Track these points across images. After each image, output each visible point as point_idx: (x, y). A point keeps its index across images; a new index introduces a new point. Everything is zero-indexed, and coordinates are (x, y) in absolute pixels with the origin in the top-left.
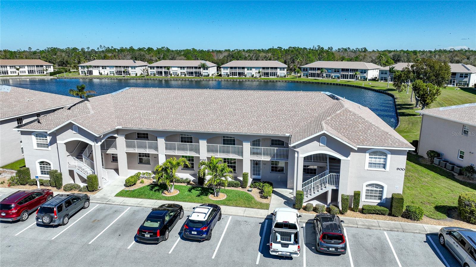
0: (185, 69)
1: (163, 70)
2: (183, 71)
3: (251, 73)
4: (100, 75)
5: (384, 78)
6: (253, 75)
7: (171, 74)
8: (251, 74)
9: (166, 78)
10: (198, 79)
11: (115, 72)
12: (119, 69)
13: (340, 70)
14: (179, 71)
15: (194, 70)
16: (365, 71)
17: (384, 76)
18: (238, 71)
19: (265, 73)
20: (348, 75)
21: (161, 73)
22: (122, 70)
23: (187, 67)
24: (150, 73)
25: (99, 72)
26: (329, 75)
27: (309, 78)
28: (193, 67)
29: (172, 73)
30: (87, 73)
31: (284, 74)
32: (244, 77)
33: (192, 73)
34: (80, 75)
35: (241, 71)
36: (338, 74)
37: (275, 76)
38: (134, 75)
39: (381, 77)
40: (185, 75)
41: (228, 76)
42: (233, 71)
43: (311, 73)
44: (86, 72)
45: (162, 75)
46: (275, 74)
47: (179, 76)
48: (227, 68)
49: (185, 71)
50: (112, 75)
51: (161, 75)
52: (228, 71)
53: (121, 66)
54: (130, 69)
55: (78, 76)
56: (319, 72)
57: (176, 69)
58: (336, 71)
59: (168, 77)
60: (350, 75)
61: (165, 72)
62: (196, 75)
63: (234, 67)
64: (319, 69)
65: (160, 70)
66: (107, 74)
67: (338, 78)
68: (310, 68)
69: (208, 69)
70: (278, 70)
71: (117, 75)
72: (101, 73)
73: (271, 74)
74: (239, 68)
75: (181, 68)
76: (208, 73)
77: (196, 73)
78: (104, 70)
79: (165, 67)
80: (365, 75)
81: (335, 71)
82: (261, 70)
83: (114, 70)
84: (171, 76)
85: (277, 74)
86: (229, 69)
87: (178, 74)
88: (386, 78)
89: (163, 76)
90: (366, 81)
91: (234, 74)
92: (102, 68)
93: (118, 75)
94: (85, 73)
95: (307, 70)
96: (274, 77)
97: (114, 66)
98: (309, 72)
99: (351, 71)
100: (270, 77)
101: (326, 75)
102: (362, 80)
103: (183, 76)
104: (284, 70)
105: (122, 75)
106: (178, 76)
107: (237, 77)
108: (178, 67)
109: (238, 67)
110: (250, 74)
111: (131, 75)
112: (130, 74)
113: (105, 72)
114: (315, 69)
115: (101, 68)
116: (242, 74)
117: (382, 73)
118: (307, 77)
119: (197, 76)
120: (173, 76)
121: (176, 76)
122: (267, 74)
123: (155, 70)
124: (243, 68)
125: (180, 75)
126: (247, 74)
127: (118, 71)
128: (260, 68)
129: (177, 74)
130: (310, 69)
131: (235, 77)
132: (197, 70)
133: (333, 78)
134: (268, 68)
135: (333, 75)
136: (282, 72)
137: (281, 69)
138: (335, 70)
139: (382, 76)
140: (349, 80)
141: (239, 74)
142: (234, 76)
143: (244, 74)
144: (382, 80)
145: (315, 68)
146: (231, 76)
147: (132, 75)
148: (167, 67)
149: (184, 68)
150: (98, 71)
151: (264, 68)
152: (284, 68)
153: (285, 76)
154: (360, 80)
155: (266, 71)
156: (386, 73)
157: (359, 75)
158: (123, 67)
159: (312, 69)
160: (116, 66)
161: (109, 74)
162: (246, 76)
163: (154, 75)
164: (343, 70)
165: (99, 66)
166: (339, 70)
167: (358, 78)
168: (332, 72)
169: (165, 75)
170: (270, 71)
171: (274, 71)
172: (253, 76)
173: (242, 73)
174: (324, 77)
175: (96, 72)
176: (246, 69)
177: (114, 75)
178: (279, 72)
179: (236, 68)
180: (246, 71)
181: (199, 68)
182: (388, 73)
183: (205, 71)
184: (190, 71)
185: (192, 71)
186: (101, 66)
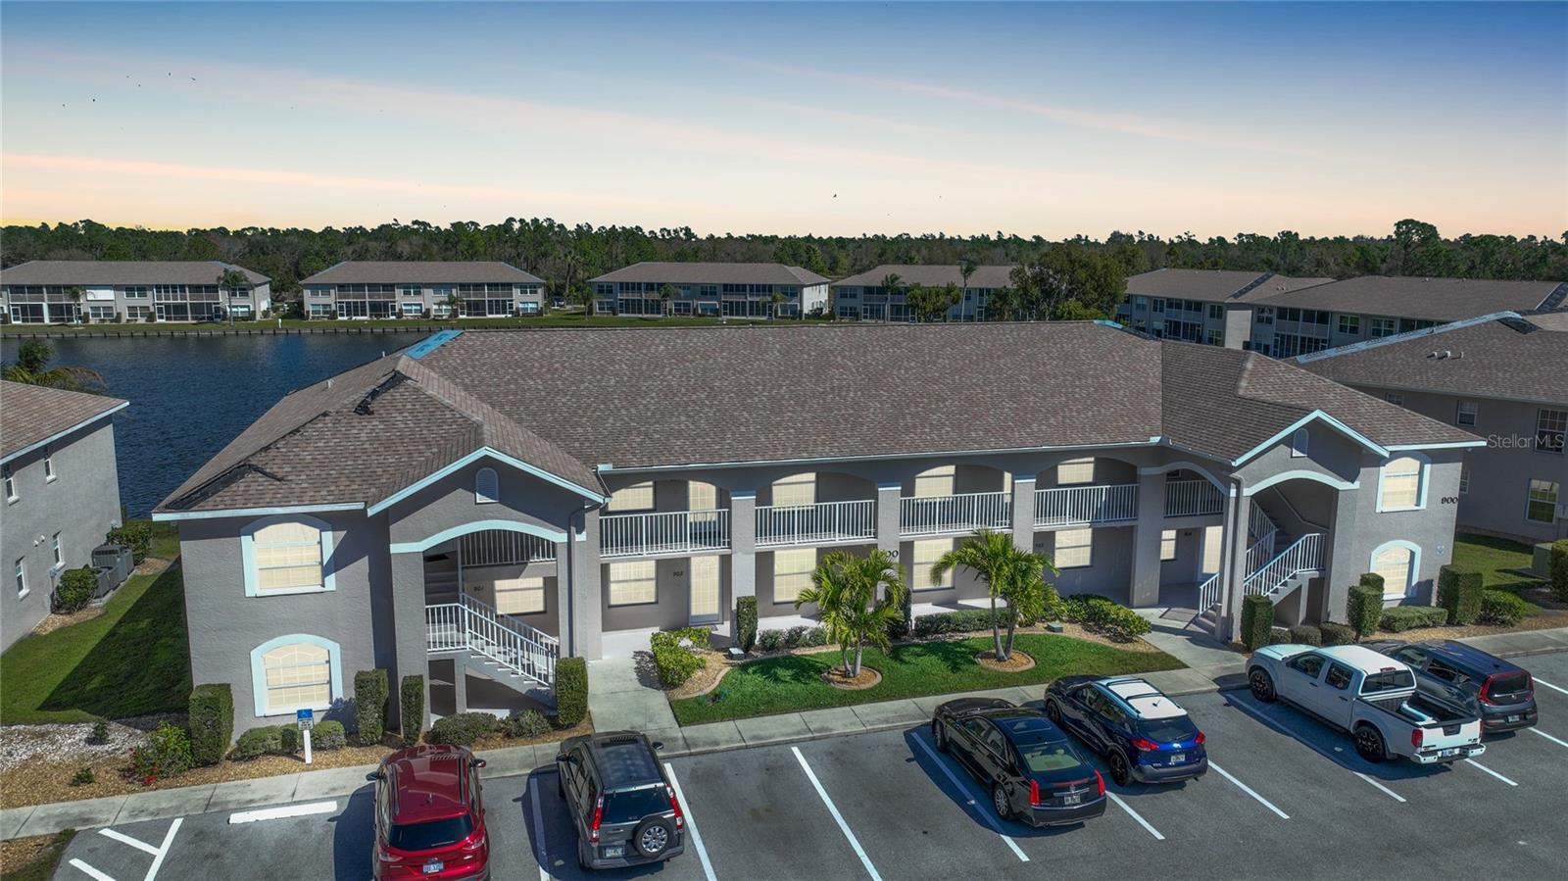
0: (149, 293)
1: (46, 300)
2: (137, 301)
3: (420, 305)
5: (851, 309)
6: (428, 310)
7: (86, 314)
8: (419, 308)
9: (68, 329)
10: (208, 330)
13: (720, 290)
14: (121, 302)
15: (188, 298)
16: (795, 291)
17: (848, 303)
18: (368, 297)
19: (469, 303)
20: (744, 304)
23: (158, 287)
26: (685, 305)
27: (620, 315)
28: (182, 287)
29: (91, 311)
31: (534, 306)
32: (393, 317)
33: (180, 309)
35: (381, 297)
36: (714, 302)
37: (505, 312)
39: (841, 308)
40: (151, 317)
41: (333, 315)
42: (352, 297)
43: (629, 299)
45: (42, 320)
46: (504, 307)
47: (124, 321)
48: (325, 288)
49: (150, 300)
51: (33, 320)
52: (331, 299)
56: (655, 296)
57: (107, 295)
58: (708, 291)
59: (77, 326)
60: (751, 303)
61: (56, 310)
62: (201, 316)
63: (353, 285)
64: (650, 287)
65: (28, 300)
67: (716, 312)
68: (622, 284)
69: (247, 295)
70: (516, 291)
73: (490, 307)
74: (373, 287)
75: (129, 289)
76: (248, 307)
77: (197, 308)
79: (55, 289)
80: (794, 302)
81: (704, 293)
82: (455, 294)
84: (88, 321)
85: (511, 306)
86: (332, 291)
87: (119, 314)
88: (855, 309)
89: (47, 321)
90: (801, 319)
91: (355, 309)
95: (610, 292)
96: (502, 314)
98: (619, 297)
99: (751, 290)
100: (489, 315)
101: (676, 305)
102: (787, 318)
103: (142, 321)
104: (536, 292)
106: (118, 319)
107: (367, 317)
108: (116, 288)
109: (369, 285)
110: (414, 308)
114: (639, 289)
116: (386, 310)
117: (844, 296)
118: (614, 314)
119: (204, 318)
120: (93, 321)
121: (108, 323)
122: (476, 306)
123: (5, 302)
124: (390, 287)
125: (125, 316)
126: (404, 308)
128: (453, 285)
129: (111, 315)
130: (622, 288)
131: (360, 318)
132: (203, 298)
133: (700, 315)
134: (479, 287)
135: (698, 303)
136: (529, 297)
137: (523, 287)
138: (702, 288)
139: (844, 305)
140: (749, 318)
141: (375, 307)
142: (354, 318)
143: (393, 307)
144: (843, 314)
145: (639, 284)
146: (345, 318)
148: (68, 287)
149: (142, 289)
151: (463, 286)
152: (533, 288)
153: (541, 311)
154: (782, 318)
155: (474, 296)
156: (854, 296)
159: (625, 287)
162: (399, 315)
164: (728, 288)
166: (715, 288)
167: (776, 311)
168: (693, 297)
169: (56, 320)
170: (486, 296)
171: (500, 295)
172: (425, 314)
173: (386, 304)
174: (670, 310)
176: (399, 293)
178: (518, 298)
179: (363, 285)
180: (401, 299)
181: (212, 289)
182: (860, 294)
183: (238, 300)
184: (171, 301)
185: (179, 301)
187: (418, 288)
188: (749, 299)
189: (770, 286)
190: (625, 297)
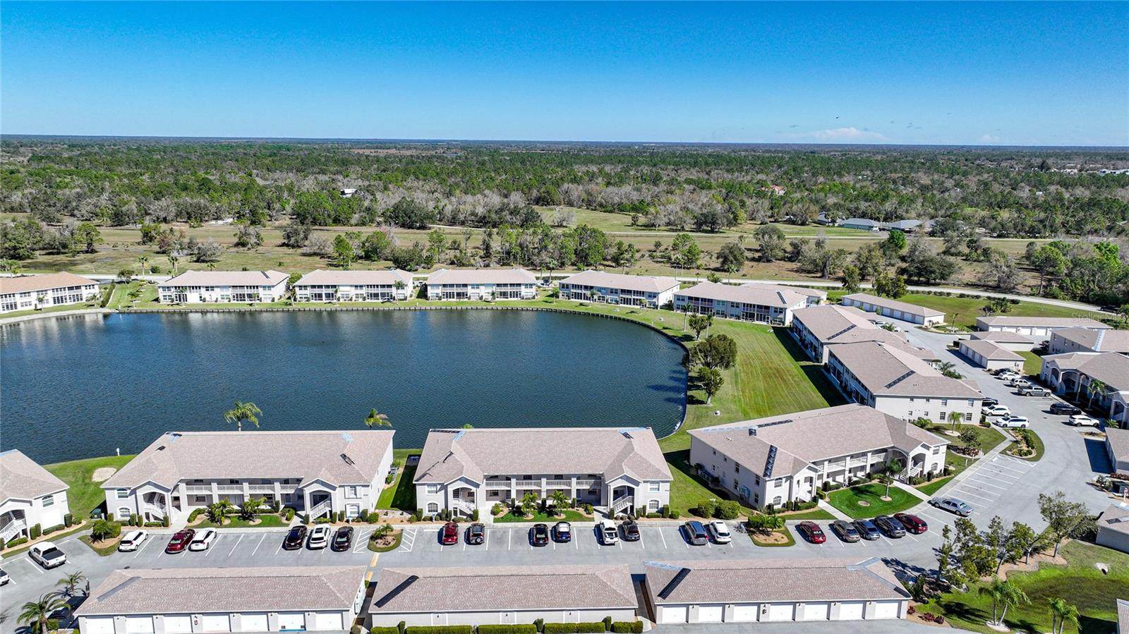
0: (364, 288)
1: (324, 291)
2: (359, 291)
3: (479, 293)
4: (201, 302)
6: (482, 296)
7: (338, 298)
8: (478, 295)
9: (332, 305)
10: (388, 306)
11: (231, 297)
12: (239, 291)
13: (619, 291)
14: (353, 292)
15: (380, 290)
16: (654, 295)
18: (455, 290)
19: (501, 292)
20: (630, 299)
21: (320, 296)
22: (246, 293)
23: (368, 286)
24: (298, 297)
25: (201, 297)
26: (603, 298)
27: (572, 300)
28: (377, 286)
29: (340, 296)
30: (175, 299)
31: (531, 294)
32: (466, 300)
33: (376, 295)
34: (161, 303)
35: (460, 290)
36: (616, 297)
37: (517, 297)
38: (269, 301)
40: (364, 299)
41: (440, 299)
42: (448, 290)
43: (575, 293)
44: (174, 297)
45: (322, 300)
46: (517, 295)
47: (353, 301)
48: (436, 286)
49: (364, 291)
50: (226, 301)
51: (319, 300)
52: (439, 291)
53: (244, 286)
54: (260, 290)
55: (155, 307)
56: (588, 293)
57: (348, 288)
60: (634, 299)
61: (328, 296)
62: (384, 298)
63: (448, 284)
64: (586, 287)
65: (317, 291)
66: (215, 300)
67: (617, 302)
69: (404, 288)
70: (523, 287)
71: (235, 302)
72: (205, 299)
73: (511, 295)
74: (458, 285)
75: (356, 286)
76: (403, 295)
77: (383, 295)
78: (210, 292)
79: (328, 287)
80: (655, 300)
81: (612, 292)
82: (494, 289)
83: (230, 292)
84: (339, 300)
85: (520, 295)
86: (440, 287)
87: (352, 298)
89: (324, 301)
90: (657, 309)
91: (450, 295)
92: (205, 289)
93: (237, 300)
94: (173, 301)
95: (567, 288)
96: (515, 299)
97: (230, 287)
98: (572, 290)
99: (634, 292)
100: (510, 299)
101: (598, 297)
102: (651, 308)
103: (361, 300)
104: (532, 288)
105: (245, 300)
106: (351, 300)
107: (455, 300)
108: (351, 286)
109: (455, 284)
110: (476, 295)
111: (262, 302)
112: (260, 300)
113: (211, 296)
114: (581, 288)
115: (203, 290)
116: (463, 296)
118: (569, 300)
119: (385, 300)
120: (342, 300)
121: (347, 302)
122: (504, 294)
123: (309, 292)
124: (465, 285)
125: (354, 298)
126: (471, 295)
127: (237, 294)
128: (493, 284)
129: (349, 298)
130: (573, 287)
131: (452, 300)
132: (386, 290)
133: (609, 305)
134: (505, 285)
135: (608, 297)
136: (529, 290)
137: (526, 285)
138: (612, 289)
139: (678, 304)
140: (632, 306)
141: (459, 295)
142: (449, 300)
143: (467, 295)
144: (677, 308)
145: (581, 286)
146: (445, 300)
147: (264, 301)
148: (332, 286)
149: (361, 286)
150: (199, 296)
151: (498, 285)
153: (534, 298)
154: (649, 307)
155: (503, 289)
158: (247, 287)
160: (233, 286)
161: (220, 300)
162: (469, 298)
163: (308, 301)
164: (623, 291)
165: (200, 287)
166: (617, 290)
168: (606, 294)
169: (328, 300)
170: (509, 289)
171: (515, 289)
172: (481, 298)
173: (463, 293)
174: (595, 301)
175: (193, 298)
176: (469, 287)
177: (230, 301)
178: (524, 291)
179: (453, 284)
180: (469, 290)
181: (390, 286)
182: (686, 300)
183: (400, 291)
184: (373, 292)
185: (376, 292)
186: (203, 287)
187: (477, 285)
188: (633, 297)
189: (644, 291)
190: (574, 291)
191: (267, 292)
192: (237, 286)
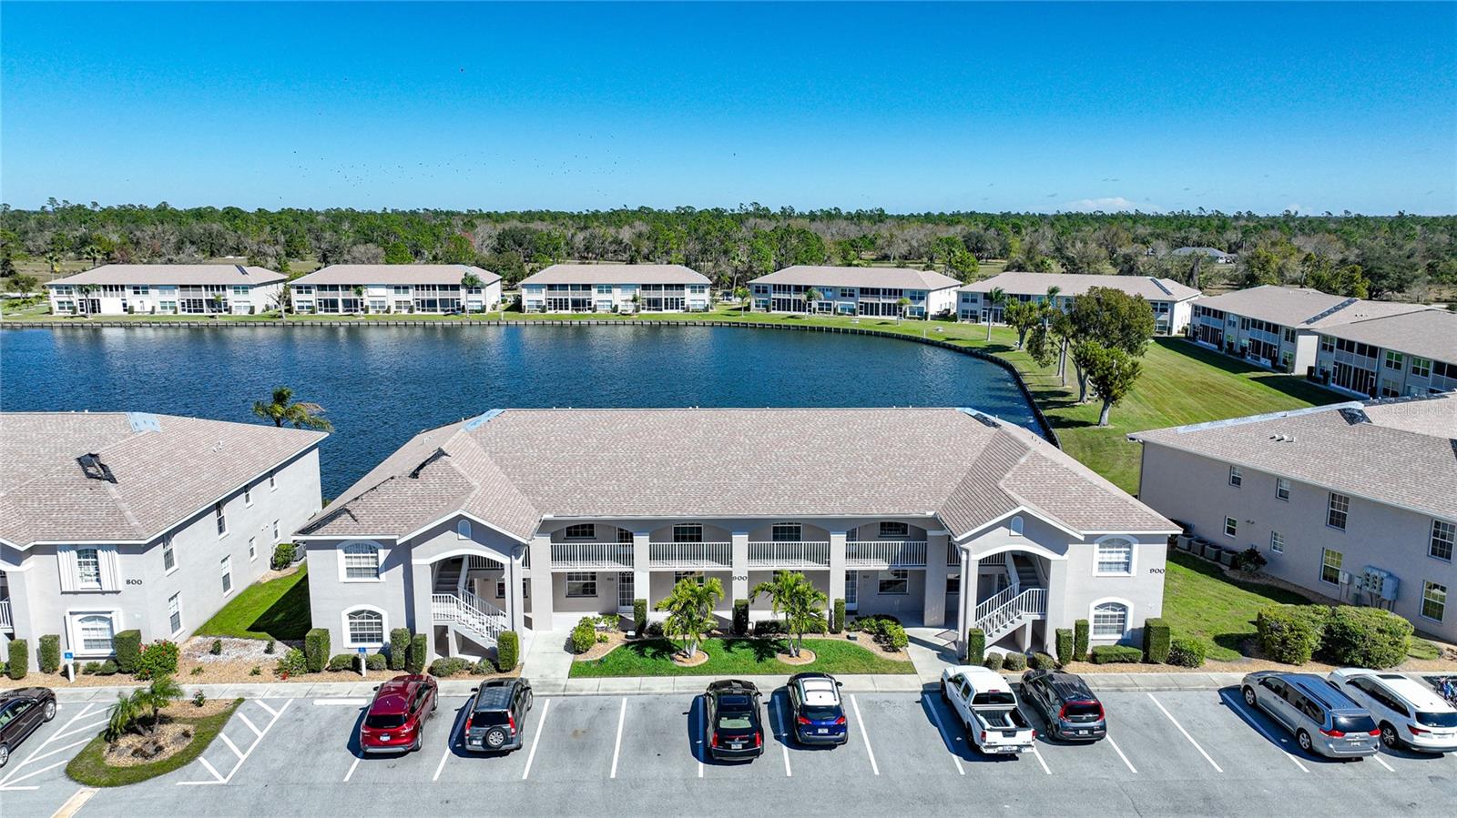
0: (411, 290)
1: (340, 296)
2: (402, 297)
3: (611, 301)
4: (126, 313)
5: (971, 312)
6: (616, 306)
7: (367, 307)
8: (609, 304)
9: (354, 319)
10: (454, 320)
11: (178, 305)
12: (192, 295)
13: (857, 293)
14: (391, 298)
15: (438, 295)
16: (920, 295)
17: (970, 307)
18: (571, 295)
19: (649, 301)
20: (877, 305)
21: (334, 304)
22: (204, 298)
23: (417, 286)
24: (295, 305)
25: (125, 305)
26: (827, 304)
27: (773, 312)
28: (434, 287)
29: (370, 304)
30: (79, 308)
31: (702, 303)
32: (589, 312)
33: (432, 304)
34: (55, 314)
35: (580, 295)
36: (851, 303)
37: (677, 308)
38: (245, 313)
39: (963, 311)
40: (411, 310)
41: (543, 310)
42: (558, 295)
43: (779, 300)
44: (76, 303)
45: (337, 311)
47: (392, 312)
48: (539, 287)
49: (410, 296)
50: (170, 312)
51: (332, 311)
52: (542, 296)
53: (200, 286)
54: (230, 293)
55: (47, 319)
56: (803, 297)
57: (382, 291)
58: (847, 293)
59: (359, 316)
60: (884, 304)
61: (347, 303)
62: (446, 309)
63: (560, 285)
64: (798, 289)
65: (329, 295)
66: (150, 309)
67: (853, 312)
68: (775, 286)
69: (480, 292)
70: (687, 291)
71: (186, 313)
72: (131, 308)
73: (666, 304)
74: (575, 287)
75: (397, 288)
76: (481, 302)
77: (444, 302)
78: (141, 297)
79: (347, 287)
80: (921, 304)
81: (844, 295)
82: (638, 294)
83: (176, 297)
84: (367, 312)
85: (683, 304)
86: (544, 290)
87: (389, 307)
88: (976, 312)
89: (341, 312)
90: (926, 319)
91: (560, 304)
92: (132, 291)
93: (190, 311)
94: (74, 310)
95: (765, 292)
96: (675, 311)
97: (176, 287)
98: (773, 297)
99: (884, 293)
100: (664, 311)
101: (820, 304)
102: (915, 318)
103: (405, 312)
104: (703, 292)
105: (202, 311)
106: (388, 311)
107: (569, 312)
108: (388, 286)
109: (572, 285)
110: (606, 303)
111: (233, 314)
112: (229, 310)
113: (144, 304)
114: (789, 290)
115: (129, 293)
116: (584, 305)
117: (965, 300)
118: (768, 311)
119: (448, 311)
120: (371, 312)
121: (381, 313)
122: (654, 304)
123: (314, 297)
124: (587, 287)
125: (393, 309)
126: (598, 304)
127: (188, 301)
128: (637, 286)
129: (384, 307)
130: (775, 289)
131: (564, 312)
132: (449, 295)
133: (840, 314)
134: (657, 287)
135: (838, 304)
136: (698, 296)
137: (693, 287)
138: (842, 290)
139: (965, 308)
140: (881, 317)
141: (576, 304)
142: (559, 312)
143: (590, 303)
144: (965, 317)
145: (789, 286)
146: (553, 312)
147: (236, 312)
148: (355, 286)
149: (406, 288)
150: (121, 303)
151: (645, 287)
152: (702, 287)
153: (706, 309)
154: (910, 318)
155: (653, 295)
156: (974, 301)
157: (908, 305)
158: (206, 287)
159: (778, 288)
160: (182, 286)
161: (158, 309)
162: (594, 310)
163: (311, 312)
164: (864, 291)
165: (123, 287)
166: (853, 291)
167: (905, 313)
168: (834, 298)
169: (347, 311)
170: (662, 294)
171: (674, 294)
172: (615, 309)
173: (584, 301)
174: (814, 309)
175: (111, 306)
176: (594, 291)
177: (176, 312)
178: (689, 297)
179: (567, 285)
180: (595, 296)
181: (455, 287)
182: (981, 300)
183: (474, 297)
184: (426, 297)
185: (432, 297)
186: (129, 287)
187: (609, 288)
188: (882, 301)
189: (901, 291)
190: (777, 296)
191: (242, 297)
192: (187, 286)
